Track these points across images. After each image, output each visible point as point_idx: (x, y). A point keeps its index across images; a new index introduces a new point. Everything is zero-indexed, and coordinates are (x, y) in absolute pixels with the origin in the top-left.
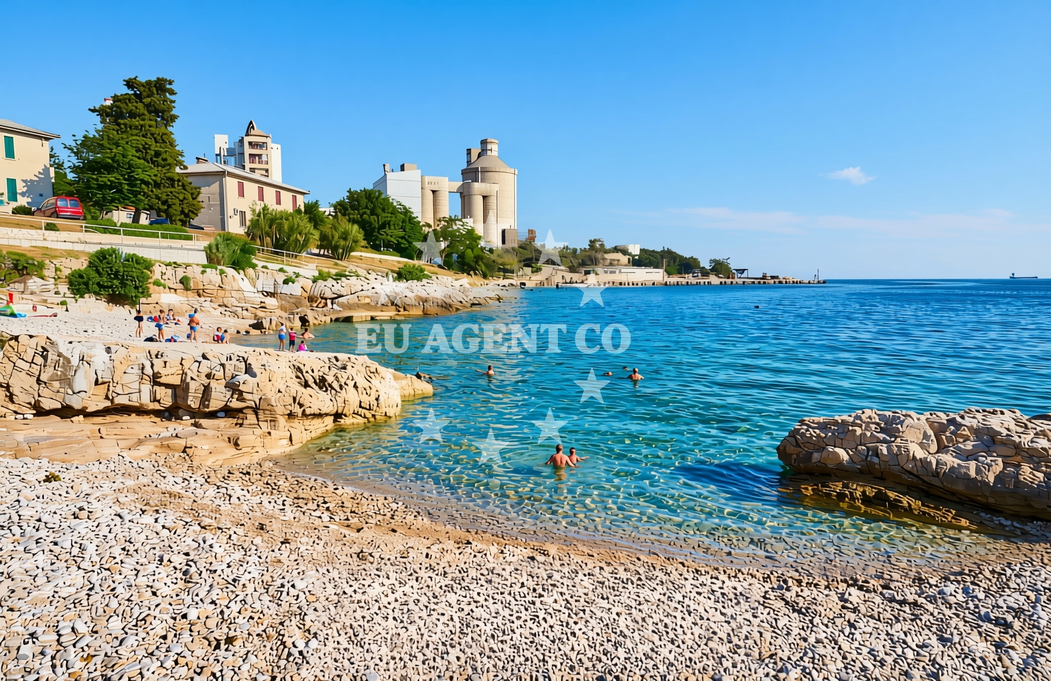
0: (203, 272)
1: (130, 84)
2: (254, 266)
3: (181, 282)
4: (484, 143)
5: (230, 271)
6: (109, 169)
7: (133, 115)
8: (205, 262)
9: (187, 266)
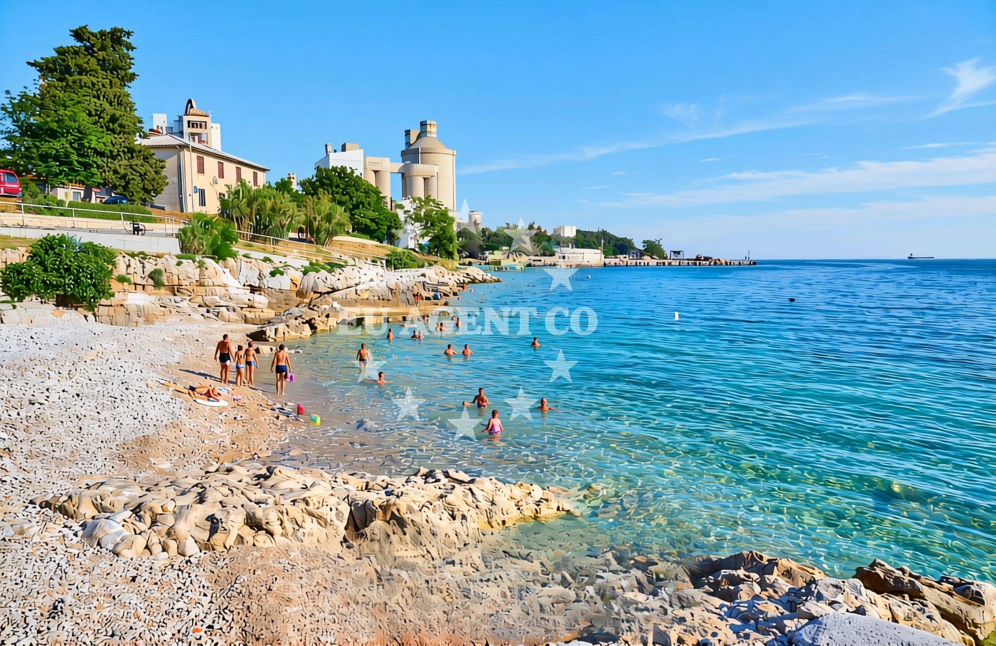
0: (179, 264)
1: (78, 34)
2: (234, 255)
3: (151, 276)
4: (423, 124)
5: (209, 262)
6: (54, 135)
7: (82, 71)
8: (179, 252)
9: (159, 256)
